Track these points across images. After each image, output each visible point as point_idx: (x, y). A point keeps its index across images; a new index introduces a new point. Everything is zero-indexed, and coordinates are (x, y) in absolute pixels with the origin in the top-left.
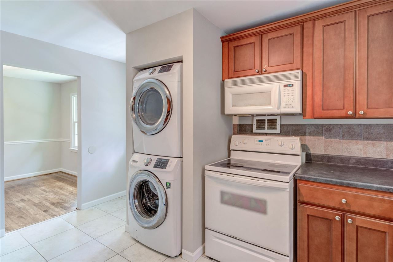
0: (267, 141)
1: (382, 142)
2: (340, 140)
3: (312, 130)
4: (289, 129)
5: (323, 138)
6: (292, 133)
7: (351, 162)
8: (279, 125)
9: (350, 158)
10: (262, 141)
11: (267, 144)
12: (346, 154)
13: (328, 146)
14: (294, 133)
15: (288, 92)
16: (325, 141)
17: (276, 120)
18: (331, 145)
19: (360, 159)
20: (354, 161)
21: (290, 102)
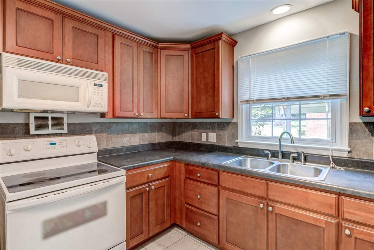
0: (62, 143)
1: (137, 134)
2: (117, 135)
3: (98, 128)
4: (76, 128)
5: (106, 134)
6: (79, 132)
7: (124, 150)
8: (67, 124)
9: (123, 148)
10: (55, 144)
11: (61, 147)
12: (120, 145)
13: (109, 141)
14: (81, 132)
15: (98, 92)
16: (107, 137)
17: (62, 118)
18: (111, 139)
19: (128, 148)
20: (125, 150)
21: (99, 101)
